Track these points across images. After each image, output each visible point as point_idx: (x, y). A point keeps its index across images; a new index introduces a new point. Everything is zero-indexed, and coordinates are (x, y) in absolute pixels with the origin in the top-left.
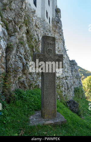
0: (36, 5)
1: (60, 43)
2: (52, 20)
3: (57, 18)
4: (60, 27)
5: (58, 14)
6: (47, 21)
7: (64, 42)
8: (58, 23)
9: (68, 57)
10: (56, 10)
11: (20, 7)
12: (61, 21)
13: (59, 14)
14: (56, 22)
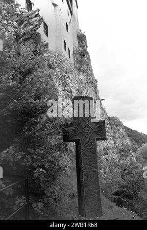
0: (47, 35)
1: (89, 89)
2: (73, 52)
3: (80, 48)
4: (88, 62)
5: (82, 42)
6: (66, 55)
7: (95, 87)
8: (84, 56)
9: (105, 112)
10: (78, 36)
11: (33, 49)
12: (88, 53)
13: (84, 42)
14: (80, 55)
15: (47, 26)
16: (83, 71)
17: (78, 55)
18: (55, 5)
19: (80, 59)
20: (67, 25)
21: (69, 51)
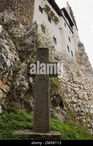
2: (75, 53)
3: (80, 51)
5: (81, 47)
6: (69, 54)
8: (82, 55)
14: (80, 54)
15: (56, 39)
16: (83, 64)
17: (78, 55)
18: (60, 29)
19: (80, 57)
20: (69, 38)
21: (72, 52)
